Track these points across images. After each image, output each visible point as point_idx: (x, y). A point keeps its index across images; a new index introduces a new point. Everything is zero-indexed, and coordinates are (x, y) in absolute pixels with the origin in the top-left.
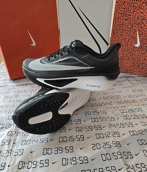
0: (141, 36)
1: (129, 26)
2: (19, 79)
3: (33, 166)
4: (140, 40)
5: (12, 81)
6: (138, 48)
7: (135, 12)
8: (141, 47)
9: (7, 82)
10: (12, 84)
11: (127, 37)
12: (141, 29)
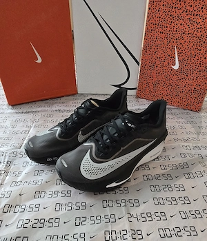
0: (181, 55)
1: (165, 42)
2: (20, 104)
3: (21, 210)
4: (179, 61)
5: (10, 107)
6: (177, 71)
7: (173, 24)
8: (180, 70)
9: (4, 107)
10: (10, 111)
11: (162, 55)
12: (180, 46)
